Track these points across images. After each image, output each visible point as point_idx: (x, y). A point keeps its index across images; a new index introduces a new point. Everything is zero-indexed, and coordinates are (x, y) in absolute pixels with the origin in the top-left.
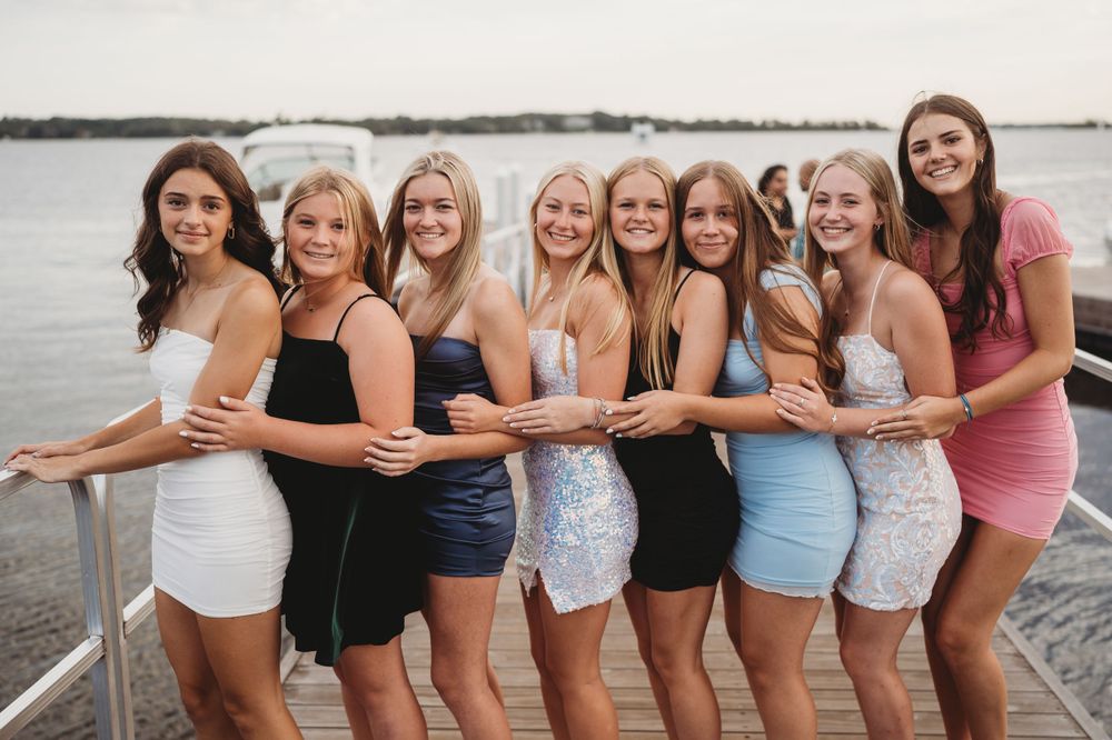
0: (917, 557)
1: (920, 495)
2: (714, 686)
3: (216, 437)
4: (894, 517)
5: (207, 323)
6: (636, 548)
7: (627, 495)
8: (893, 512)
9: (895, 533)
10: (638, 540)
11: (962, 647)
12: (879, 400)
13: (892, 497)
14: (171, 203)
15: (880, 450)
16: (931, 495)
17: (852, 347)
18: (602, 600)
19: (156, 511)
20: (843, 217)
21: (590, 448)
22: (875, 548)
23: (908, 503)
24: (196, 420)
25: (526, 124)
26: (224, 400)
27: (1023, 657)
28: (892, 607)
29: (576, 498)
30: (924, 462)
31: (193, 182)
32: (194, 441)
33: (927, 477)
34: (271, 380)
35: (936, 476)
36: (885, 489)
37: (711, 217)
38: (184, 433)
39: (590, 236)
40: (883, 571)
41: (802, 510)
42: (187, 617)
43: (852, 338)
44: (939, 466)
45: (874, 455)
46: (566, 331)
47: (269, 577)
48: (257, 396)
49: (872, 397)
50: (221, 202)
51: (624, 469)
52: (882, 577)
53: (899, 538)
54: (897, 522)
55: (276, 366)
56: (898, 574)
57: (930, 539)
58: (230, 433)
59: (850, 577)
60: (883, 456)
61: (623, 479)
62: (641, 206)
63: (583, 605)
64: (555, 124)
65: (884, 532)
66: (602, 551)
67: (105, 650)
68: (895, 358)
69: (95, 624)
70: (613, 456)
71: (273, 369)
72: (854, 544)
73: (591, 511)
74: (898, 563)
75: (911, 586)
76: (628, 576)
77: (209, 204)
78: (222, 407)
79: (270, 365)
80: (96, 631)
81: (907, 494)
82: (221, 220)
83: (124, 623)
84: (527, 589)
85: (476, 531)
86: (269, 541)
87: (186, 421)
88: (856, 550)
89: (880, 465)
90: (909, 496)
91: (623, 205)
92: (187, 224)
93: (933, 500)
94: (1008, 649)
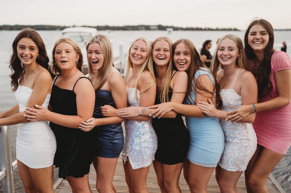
0: (242, 156)
1: (244, 138)
2: (181, 189)
3: (34, 117)
4: (236, 144)
5: (31, 84)
6: (157, 151)
7: (155, 135)
8: (236, 142)
9: (236, 148)
10: (157, 149)
11: (256, 184)
12: (234, 109)
13: (236, 138)
14: (20, 48)
15: (233, 124)
16: (248, 138)
17: (227, 92)
18: (146, 166)
19: (17, 137)
20: (229, 54)
21: (144, 122)
22: (230, 153)
23: (241, 140)
24: (28, 112)
25: (140, 28)
26: (36, 106)
27: (275, 185)
28: (234, 170)
29: (139, 136)
30: (246, 128)
31: (27, 42)
32: (28, 118)
33: (247, 132)
34: (49, 100)
35: (250, 132)
36: (234, 135)
37: (182, 54)
38: (25, 116)
39: (146, 59)
40: (232, 160)
41: (210, 141)
42: (26, 168)
43: (227, 90)
44: (251, 129)
45: (231, 125)
46: (137, 88)
47: (50, 157)
48: (46, 105)
49: (231, 108)
50: (35, 48)
51: (154, 128)
52: (231, 162)
53: (237, 150)
54: (237, 145)
55: (51, 96)
56: (236, 161)
57: (247, 151)
58: (38, 116)
59: (222, 161)
60: (233, 126)
61: (154, 131)
62: (162, 50)
63: (141, 167)
64: (147, 28)
65: (232, 148)
66: (147, 152)
67: (6, 174)
68: (240, 97)
69: (4, 167)
70: (151, 124)
71: (50, 97)
72: (223, 151)
73: (144, 140)
74: (236, 158)
75: (240, 164)
76: (154, 159)
77: (31, 48)
78: (36, 108)
79: (49, 96)
80: (4, 169)
81: (240, 137)
82: (35, 53)
83: (12, 167)
84: (125, 162)
85: (112, 145)
86: (50, 147)
87: (25, 112)
88: (224, 153)
89: (233, 128)
90: (241, 138)
91: (156, 50)
92: (25, 54)
93: (248, 139)
94: (270, 182)
